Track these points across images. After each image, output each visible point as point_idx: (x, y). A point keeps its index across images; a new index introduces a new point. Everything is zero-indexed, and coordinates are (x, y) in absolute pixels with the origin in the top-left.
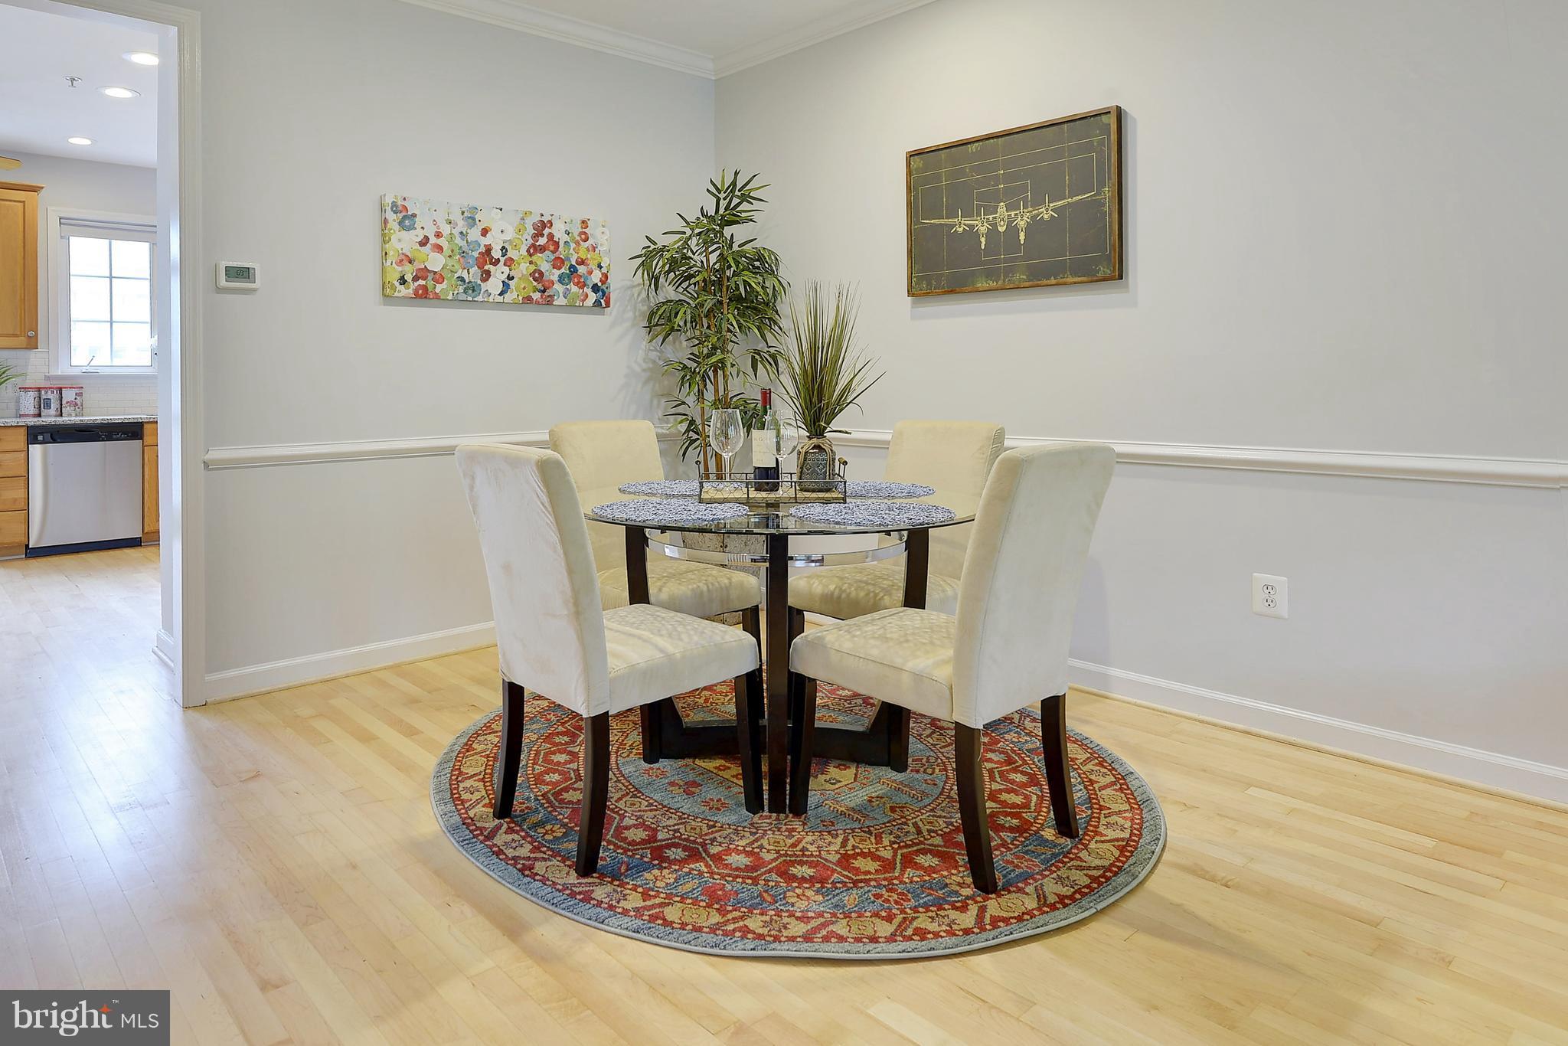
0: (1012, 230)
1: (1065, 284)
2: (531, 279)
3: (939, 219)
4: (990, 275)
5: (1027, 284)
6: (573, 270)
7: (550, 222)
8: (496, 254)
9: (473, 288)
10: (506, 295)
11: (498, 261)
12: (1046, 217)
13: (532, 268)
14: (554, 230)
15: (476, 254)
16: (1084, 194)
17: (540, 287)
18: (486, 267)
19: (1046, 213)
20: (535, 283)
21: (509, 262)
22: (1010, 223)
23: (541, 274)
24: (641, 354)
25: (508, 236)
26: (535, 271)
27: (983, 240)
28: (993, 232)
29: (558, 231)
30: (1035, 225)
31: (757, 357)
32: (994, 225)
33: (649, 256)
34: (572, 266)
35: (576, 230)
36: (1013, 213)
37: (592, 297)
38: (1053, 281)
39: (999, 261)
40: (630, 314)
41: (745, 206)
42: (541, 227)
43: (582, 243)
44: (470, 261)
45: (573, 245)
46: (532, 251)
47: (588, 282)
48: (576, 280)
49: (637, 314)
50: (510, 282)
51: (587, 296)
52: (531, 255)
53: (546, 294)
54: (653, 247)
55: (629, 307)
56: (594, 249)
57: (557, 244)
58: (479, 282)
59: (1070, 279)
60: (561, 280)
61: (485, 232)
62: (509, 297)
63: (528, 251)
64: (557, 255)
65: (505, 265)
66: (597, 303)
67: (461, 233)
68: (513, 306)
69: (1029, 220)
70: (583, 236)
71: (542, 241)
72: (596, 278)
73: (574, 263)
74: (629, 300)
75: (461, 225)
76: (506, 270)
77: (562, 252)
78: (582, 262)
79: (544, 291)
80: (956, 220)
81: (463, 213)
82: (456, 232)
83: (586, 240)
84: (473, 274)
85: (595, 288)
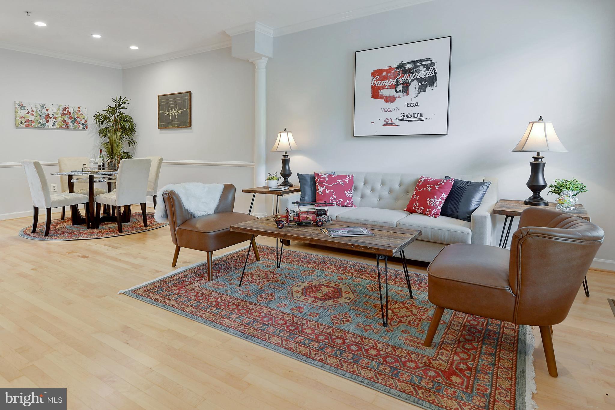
2: (62, 122)
3: (163, 111)
4: (171, 125)
6: (75, 120)
7: (68, 107)
8: (51, 116)
9: (44, 125)
10: (54, 126)
11: (51, 117)
13: (63, 119)
14: (69, 110)
15: (44, 116)
17: (65, 124)
18: (48, 119)
19: (180, 112)
20: (63, 123)
21: (55, 118)
23: (65, 121)
24: (98, 141)
25: (54, 111)
26: (63, 120)
27: (170, 117)
29: (71, 110)
30: (178, 115)
32: (172, 114)
33: (98, 116)
34: (75, 119)
35: (76, 109)
36: (175, 112)
37: (82, 127)
38: (180, 127)
39: (173, 122)
40: (95, 131)
42: (65, 109)
43: (78, 113)
44: (43, 117)
45: (75, 113)
46: (62, 115)
47: (80, 123)
48: (76, 122)
49: (97, 131)
50: (55, 123)
51: (80, 126)
52: (62, 116)
53: (67, 126)
54: (99, 114)
55: (94, 129)
56: (82, 114)
57: (70, 113)
58: (46, 123)
59: (183, 127)
60: (72, 122)
61: (47, 110)
62: (55, 127)
63: (61, 115)
64: (70, 116)
65: (54, 118)
66: (83, 128)
67: (40, 110)
68: (57, 129)
70: (79, 111)
71: (65, 112)
72: (83, 121)
73: (76, 118)
74: (95, 127)
75: (40, 108)
76: (54, 120)
77: (72, 115)
78: (79, 118)
79: (66, 125)
80: (166, 112)
81: (40, 105)
82: (38, 110)
83: (80, 112)
84: (44, 121)
85: (83, 124)
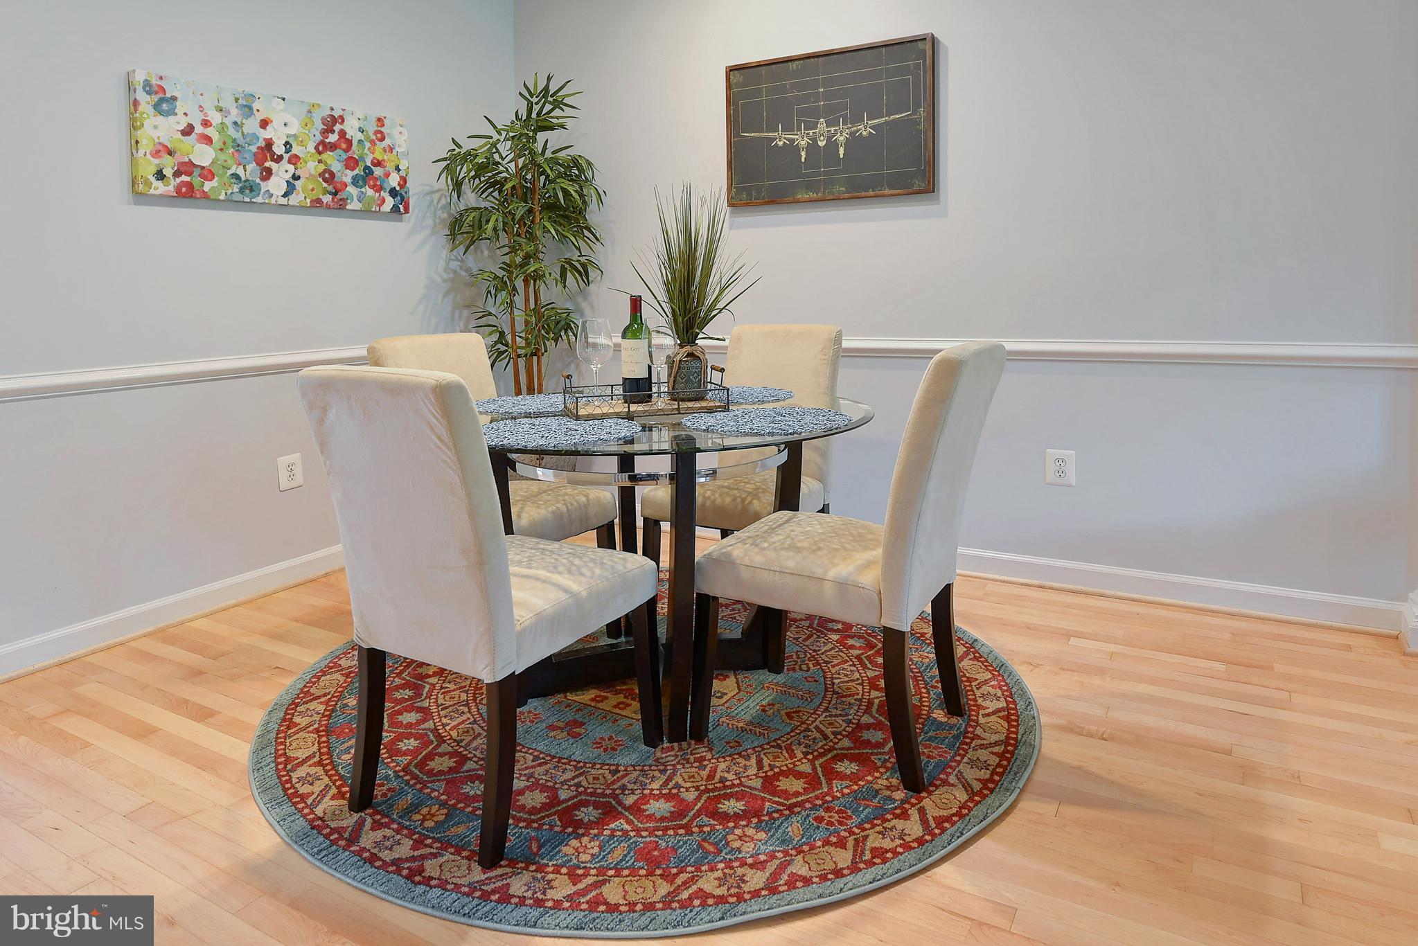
0: (832, 145)
1: (883, 196)
2: (321, 179)
3: (760, 133)
4: (809, 187)
5: (846, 195)
6: (368, 172)
7: (342, 118)
8: (279, 149)
9: (250, 188)
10: (291, 197)
11: (280, 158)
12: (865, 133)
13: (322, 167)
14: (346, 127)
15: (254, 149)
16: (901, 113)
17: (330, 188)
18: (267, 164)
19: (865, 129)
20: (325, 185)
21: (294, 160)
22: (829, 139)
23: (332, 175)
24: (442, 264)
25: (292, 130)
26: (325, 171)
27: (803, 154)
28: (812, 147)
29: (351, 128)
30: (854, 142)
31: (567, 266)
32: (815, 141)
33: (454, 161)
34: (366, 167)
35: (371, 128)
36: (832, 129)
37: (390, 202)
38: (871, 193)
39: (819, 174)
40: (430, 222)
41: (557, 112)
42: (331, 123)
43: (377, 142)
44: (247, 155)
45: (368, 145)
46: (321, 148)
47: (385, 185)
48: (372, 183)
49: (437, 221)
50: (296, 183)
51: (384, 201)
52: (320, 153)
53: (338, 196)
54: (458, 150)
55: (428, 214)
56: (391, 150)
57: (349, 142)
58: (258, 180)
59: (887, 192)
60: (355, 181)
61: (264, 124)
62: (294, 200)
63: (316, 148)
64: (350, 154)
65: (289, 162)
66: (395, 209)
67: (235, 123)
68: (300, 210)
69: (848, 136)
70: (379, 135)
71: (333, 138)
72: (394, 181)
73: (369, 164)
74: (429, 207)
75: (235, 114)
76: (291, 168)
77: (356, 151)
78: (378, 163)
79: (335, 194)
80: (776, 134)
81: (237, 100)
82: (228, 121)
83: (382, 139)
84: (250, 171)
85: (393, 192)
